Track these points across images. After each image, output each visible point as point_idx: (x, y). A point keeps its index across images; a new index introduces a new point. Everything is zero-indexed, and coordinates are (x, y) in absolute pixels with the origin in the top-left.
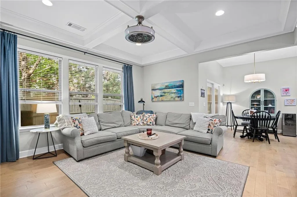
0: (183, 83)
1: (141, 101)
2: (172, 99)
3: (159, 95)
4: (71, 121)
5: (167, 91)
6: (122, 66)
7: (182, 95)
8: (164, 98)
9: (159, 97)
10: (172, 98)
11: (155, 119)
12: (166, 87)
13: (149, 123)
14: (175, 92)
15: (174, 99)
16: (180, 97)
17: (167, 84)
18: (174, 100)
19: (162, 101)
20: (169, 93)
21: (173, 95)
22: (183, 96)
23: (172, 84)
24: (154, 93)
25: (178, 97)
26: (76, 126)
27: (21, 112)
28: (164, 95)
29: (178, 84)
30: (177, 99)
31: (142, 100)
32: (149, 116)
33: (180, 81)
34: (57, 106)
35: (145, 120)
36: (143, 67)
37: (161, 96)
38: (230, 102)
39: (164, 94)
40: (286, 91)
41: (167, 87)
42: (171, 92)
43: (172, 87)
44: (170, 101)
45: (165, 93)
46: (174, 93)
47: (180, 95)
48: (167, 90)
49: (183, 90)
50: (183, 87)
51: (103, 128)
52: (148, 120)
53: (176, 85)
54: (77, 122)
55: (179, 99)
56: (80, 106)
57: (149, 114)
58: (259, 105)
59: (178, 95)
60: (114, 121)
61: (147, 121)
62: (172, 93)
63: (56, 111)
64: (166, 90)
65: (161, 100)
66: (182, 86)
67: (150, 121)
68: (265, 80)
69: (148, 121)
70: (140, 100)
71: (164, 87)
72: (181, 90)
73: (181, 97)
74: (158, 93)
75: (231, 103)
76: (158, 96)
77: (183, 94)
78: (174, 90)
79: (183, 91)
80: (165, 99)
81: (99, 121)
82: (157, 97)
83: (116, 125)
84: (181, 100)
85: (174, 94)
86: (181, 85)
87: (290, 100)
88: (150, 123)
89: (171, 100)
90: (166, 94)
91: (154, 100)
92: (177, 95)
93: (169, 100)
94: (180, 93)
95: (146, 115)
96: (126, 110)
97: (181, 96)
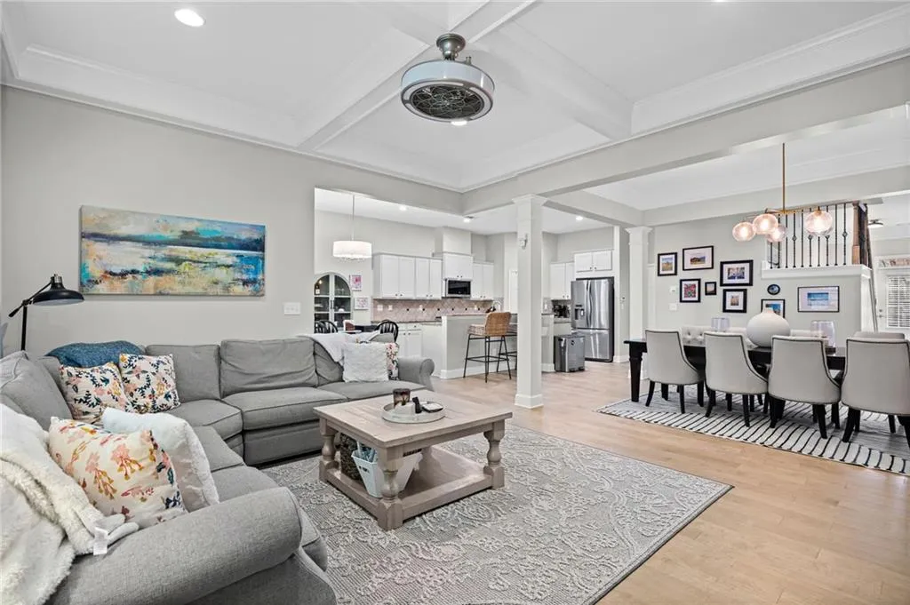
0: (263, 237)
2: (219, 290)
3: (141, 269)
5: (189, 256)
7: (260, 277)
9: (139, 277)
10: (216, 283)
12: (182, 237)
13: (161, 400)
14: (229, 261)
15: (227, 288)
16: (254, 282)
17: (189, 227)
18: (227, 293)
19: (161, 294)
20: (201, 262)
21: (221, 274)
22: (262, 280)
23: (220, 231)
24: (102, 253)
25: (245, 283)
28: (169, 272)
29: (244, 236)
30: (239, 289)
31: (58, 285)
32: (156, 366)
33: (254, 227)
35: (142, 390)
37: (155, 272)
39: (171, 265)
40: (357, 281)
41: (188, 239)
42: (211, 260)
43: (217, 243)
44: (204, 295)
45: (178, 261)
46: (228, 266)
47: (252, 276)
48: (190, 252)
49: (263, 259)
50: (263, 249)
52: (154, 386)
53: (235, 237)
55: (250, 288)
58: (325, 308)
59: (245, 277)
61: (152, 395)
62: (219, 266)
64: (183, 251)
65: (152, 292)
66: (259, 245)
67: (166, 391)
69: (156, 392)
71: (175, 235)
72: (257, 258)
73: (254, 284)
74: (129, 257)
76: (134, 272)
77: (263, 273)
78: (228, 256)
79: (263, 264)
80: (179, 289)
82: (123, 275)
84: (255, 295)
85: (224, 270)
86: (256, 241)
87: (361, 300)
88: (167, 396)
89: (211, 291)
90: (184, 267)
92: (238, 276)
93: (200, 291)
94: (253, 267)
97: (255, 279)
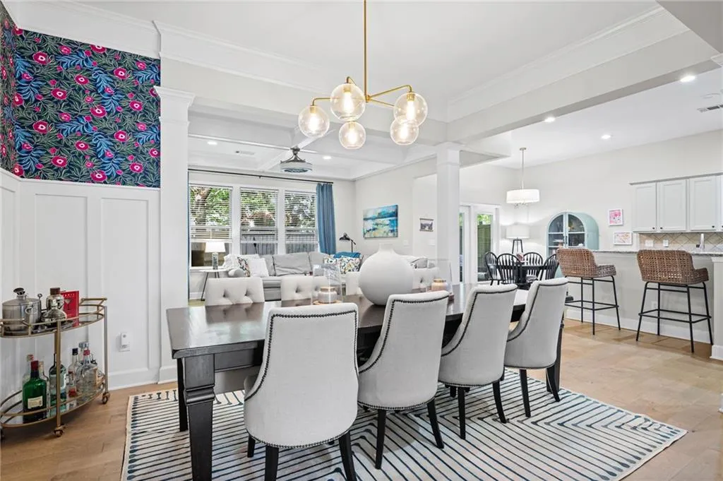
0: (397, 210)
1: (345, 238)
2: (385, 235)
4: (237, 261)
6: (315, 185)
7: (396, 228)
8: (376, 233)
9: (371, 231)
10: (385, 232)
11: (357, 265)
12: (378, 216)
14: (388, 223)
15: (387, 234)
17: (380, 211)
18: (387, 236)
19: (375, 237)
21: (386, 228)
22: (397, 230)
23: (386, 211)
24: (366, 224)
25: (391, 231)
26: (242, 268)
27: (192, 252)
28: (376, 229)
29: (391, 211)
30: (390, 234)
31: (345, 236)
32: (349, 261)
33: (393, 206)
34: (227, 246)
36: (354, 181)
37: (374, 229)
38: (519, 238)
39: (376, 227)
40: (616, 215)
41: (380, 216)
42: (383, 223)
43: (385, 216)
44: (382, 237)
45: (377, 224)
46: (387, 225)
48: (380, 221)
49: (397, 220)
50: (397, 216)
51: (278, 273)
53: (389, 212)
54: (243, 263)
55: (392, 234)
56: (255, 244)
57: (349, 258)
59: (391, 229)
60: (294, 266)
62: (385, 225)
63: (224, 251)
65: (373, 236)
66: (395, 214)
68: (538, 200)
70: (342, 236)
71: (376, 215)
72: (393, 220)
73: (394, 232)
74: (370, 224)
75: (521, 240)
77: (397, 226)
78: (388, 220)
79: (397, 223)
80: (378, 235)
81: (274, 265)
82: (369, 231)
83: (297, 271)
84: (394, 236)
86: (394, 212)
87: (620, 235)
90: (379, 227)
91: (366, 236)
92: (389, 229)
93: (382, 235)
94: (393, 224)
95: (345, 259)
96: (322, 252)
97: (394, 229)
